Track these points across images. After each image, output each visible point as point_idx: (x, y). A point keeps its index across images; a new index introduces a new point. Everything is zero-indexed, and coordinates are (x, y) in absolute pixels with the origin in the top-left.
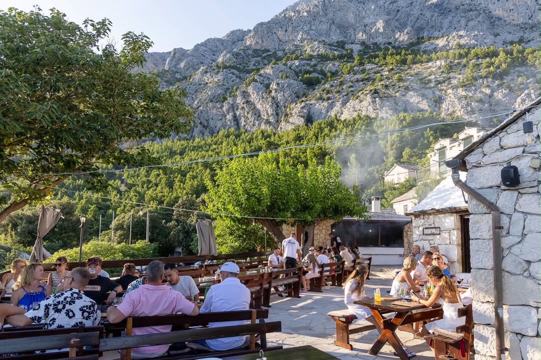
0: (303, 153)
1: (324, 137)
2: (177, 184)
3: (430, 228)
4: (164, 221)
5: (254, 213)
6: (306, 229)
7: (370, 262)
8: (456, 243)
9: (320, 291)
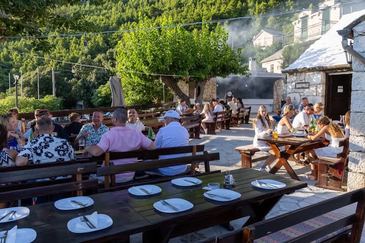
0: (184, 19)
1: (202, 5)
2: (73, 45)
3: (302, 83)
4: (66, 78)
5: (158, 71)
6: (199, 84)
7: (250, 110)
8: (321, 95)
9: (214, 134)
